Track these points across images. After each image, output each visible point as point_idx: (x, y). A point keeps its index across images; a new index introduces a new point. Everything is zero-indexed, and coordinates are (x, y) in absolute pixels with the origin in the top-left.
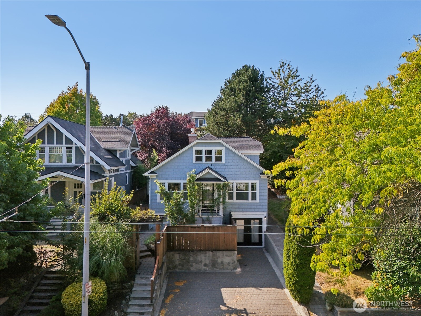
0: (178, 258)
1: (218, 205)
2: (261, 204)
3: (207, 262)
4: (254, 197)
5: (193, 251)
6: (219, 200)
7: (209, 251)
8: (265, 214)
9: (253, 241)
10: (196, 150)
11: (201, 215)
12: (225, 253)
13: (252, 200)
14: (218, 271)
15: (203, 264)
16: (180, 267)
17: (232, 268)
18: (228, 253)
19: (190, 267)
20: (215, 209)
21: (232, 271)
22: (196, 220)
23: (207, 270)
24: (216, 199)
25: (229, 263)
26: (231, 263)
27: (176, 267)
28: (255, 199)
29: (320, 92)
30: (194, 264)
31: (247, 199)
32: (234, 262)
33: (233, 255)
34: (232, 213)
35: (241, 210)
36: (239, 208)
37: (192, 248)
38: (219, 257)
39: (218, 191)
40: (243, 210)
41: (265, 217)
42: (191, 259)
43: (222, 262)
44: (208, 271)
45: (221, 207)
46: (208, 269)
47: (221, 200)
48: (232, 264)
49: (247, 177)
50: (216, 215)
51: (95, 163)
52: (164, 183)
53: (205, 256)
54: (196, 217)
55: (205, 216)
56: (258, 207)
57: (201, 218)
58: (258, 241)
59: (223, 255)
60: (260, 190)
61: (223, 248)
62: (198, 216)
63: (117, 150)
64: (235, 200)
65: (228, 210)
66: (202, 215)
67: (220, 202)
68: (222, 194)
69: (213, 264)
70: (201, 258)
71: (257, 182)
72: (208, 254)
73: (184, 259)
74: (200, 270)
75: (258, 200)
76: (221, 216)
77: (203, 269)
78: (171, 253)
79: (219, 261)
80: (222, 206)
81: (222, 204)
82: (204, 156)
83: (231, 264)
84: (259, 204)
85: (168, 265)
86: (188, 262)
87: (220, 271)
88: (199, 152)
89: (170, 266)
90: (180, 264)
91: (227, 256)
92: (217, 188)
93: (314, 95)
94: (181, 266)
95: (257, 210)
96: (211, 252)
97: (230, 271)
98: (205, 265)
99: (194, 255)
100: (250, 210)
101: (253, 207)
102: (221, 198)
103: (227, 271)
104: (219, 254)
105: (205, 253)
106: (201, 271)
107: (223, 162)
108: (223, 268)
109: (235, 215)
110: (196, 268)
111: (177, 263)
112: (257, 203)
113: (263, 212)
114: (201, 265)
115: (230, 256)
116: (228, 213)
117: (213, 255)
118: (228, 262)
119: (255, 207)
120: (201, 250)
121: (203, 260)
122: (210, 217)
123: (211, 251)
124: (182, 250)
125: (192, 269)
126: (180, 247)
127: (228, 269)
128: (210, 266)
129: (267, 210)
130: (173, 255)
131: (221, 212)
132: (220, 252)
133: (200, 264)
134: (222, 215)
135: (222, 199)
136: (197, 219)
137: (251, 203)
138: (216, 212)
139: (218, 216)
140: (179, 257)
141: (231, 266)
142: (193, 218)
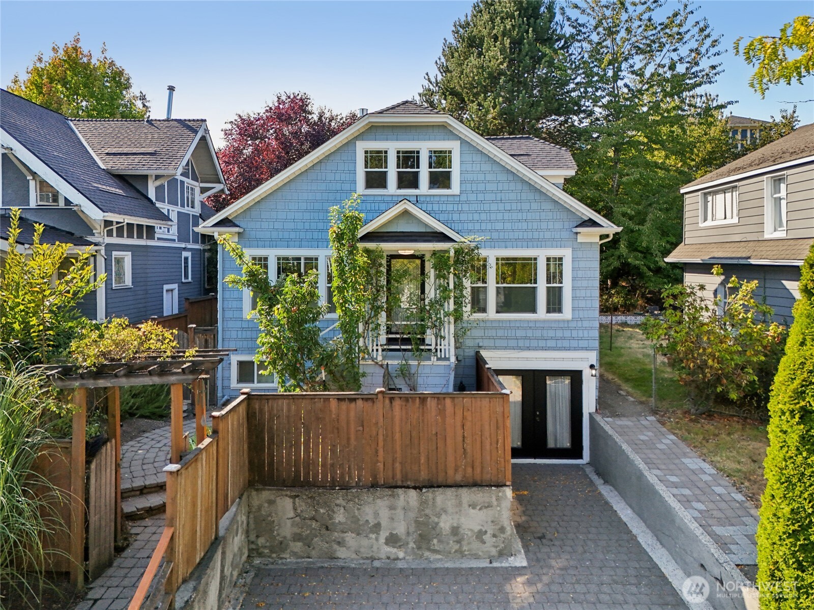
0: (291, 514)
1: (438, 326)
2: (580, 324)
3: (401, 529)
4: (555, 304)
5: (345, 487)
6: (442, 305)
7: (408, 487)
8: (593, 357)
9: (551, 444)
10: (366, 152)
11: (380, 358)
12: (466, 495)
13: (548, 311)
14: (439, 565)
15: (384, 534)
16: (297, 546)
17: (494, 552)
18: (479, 495)
19: (336, 546)
20: (430, 337)
21: (495, 564)
22: (364, 375)
23: (397, 559)
24: (431, 304)
25: (480, 535)
26: (490, 532)
27: (281, 546)
28: (560, 310)
29: (708, 42)
30: (350, 537)
31: (533, 310)
32: (502, 530)
33: (495, 503)
34: (484, 353)
35: (512, 343)
36: (507, 338)
37: (342, 475)
38: (445, 511)
39: (438, 277)
40: (521, 343)
41: (592, 367)
42: (340, 517)
43: (455, 531)
44: (400, 565)
45: (449, 330)
46: (401, 555)
47: (451, 306)
48: (494, 536)
49: (532, 240)
50: (434, 359)
51: (62, 204)
52: (266, 259)
53: (392, 508)
54: (365, 365)
55: (396, 362)
56: (567, 334)
57: (382, 366)
58: (567, 444)
59: (460, 504)
60: (574, 279)
61: (459, 478)
62: (370, 362)
63: (145, 177)
64: (492, 312)
65: (469, 343)
66: (384, 358)
67: (447, 314)
68: (451, 286)
69: (420, 535)
70: (376, 514)
71: (566, 253)
72: (402, 497)
73: (313, 518)
74: (373, 559)
75: (567, 313)
76: (448, 359)
77: (383, 556)
78: (266, 494)
79: (445, 524)
80: (452, 327)
81: (452, 319)
82: (392, 171)
83: (486, 537)
84: (573, 325)
85: (252, 537)
86: (327, 528)
87: (449, 565)
88: (376, 159)
89: (261, 541)
90: (297, 537)
91: (473, 506)
92: (435, 267)
93: (691, 51)
94: (299, 544)
95: (566, 344)
96: (413, 493)
97: (485, 564)
98: (393, 540)
99: (351, 504)
100: (542, 343)
101: (551, 333)
102: (446, 298)
103: (474, 564)
104: (443, 498)
105: (393, 496)
106: (377, 564)
107: (456, 187)
108: (461, 553)
109: (494, 359)
110: (357, 552)
111: (287, 530)
112: (564, 321)
113: (586, 349)
114: (377, 539)
115: (489, 506)
116: (471, 353)
117: (423, 503)
118: (477, 528)
119: (559, 334)
120: (374, 485)
121: (384, 523)
122: (413, 363)
123: (415, 488)
124: (307, 484)
125: (342, 553)
126: (297, 472)
127: (477, 557)
128: (412, 545)
129: (596, 344)
130: (271, 502)
131: (448, 347)
132: (450, 492)
133: (373, 536)
134: (453, 359)
135: (452, 301)
136: (368, 370)
137: (544, 321)
138: (433, 347)
139: (438, 359)
140: (295, 509)
141: (490, 545)
142: (353, 367)
